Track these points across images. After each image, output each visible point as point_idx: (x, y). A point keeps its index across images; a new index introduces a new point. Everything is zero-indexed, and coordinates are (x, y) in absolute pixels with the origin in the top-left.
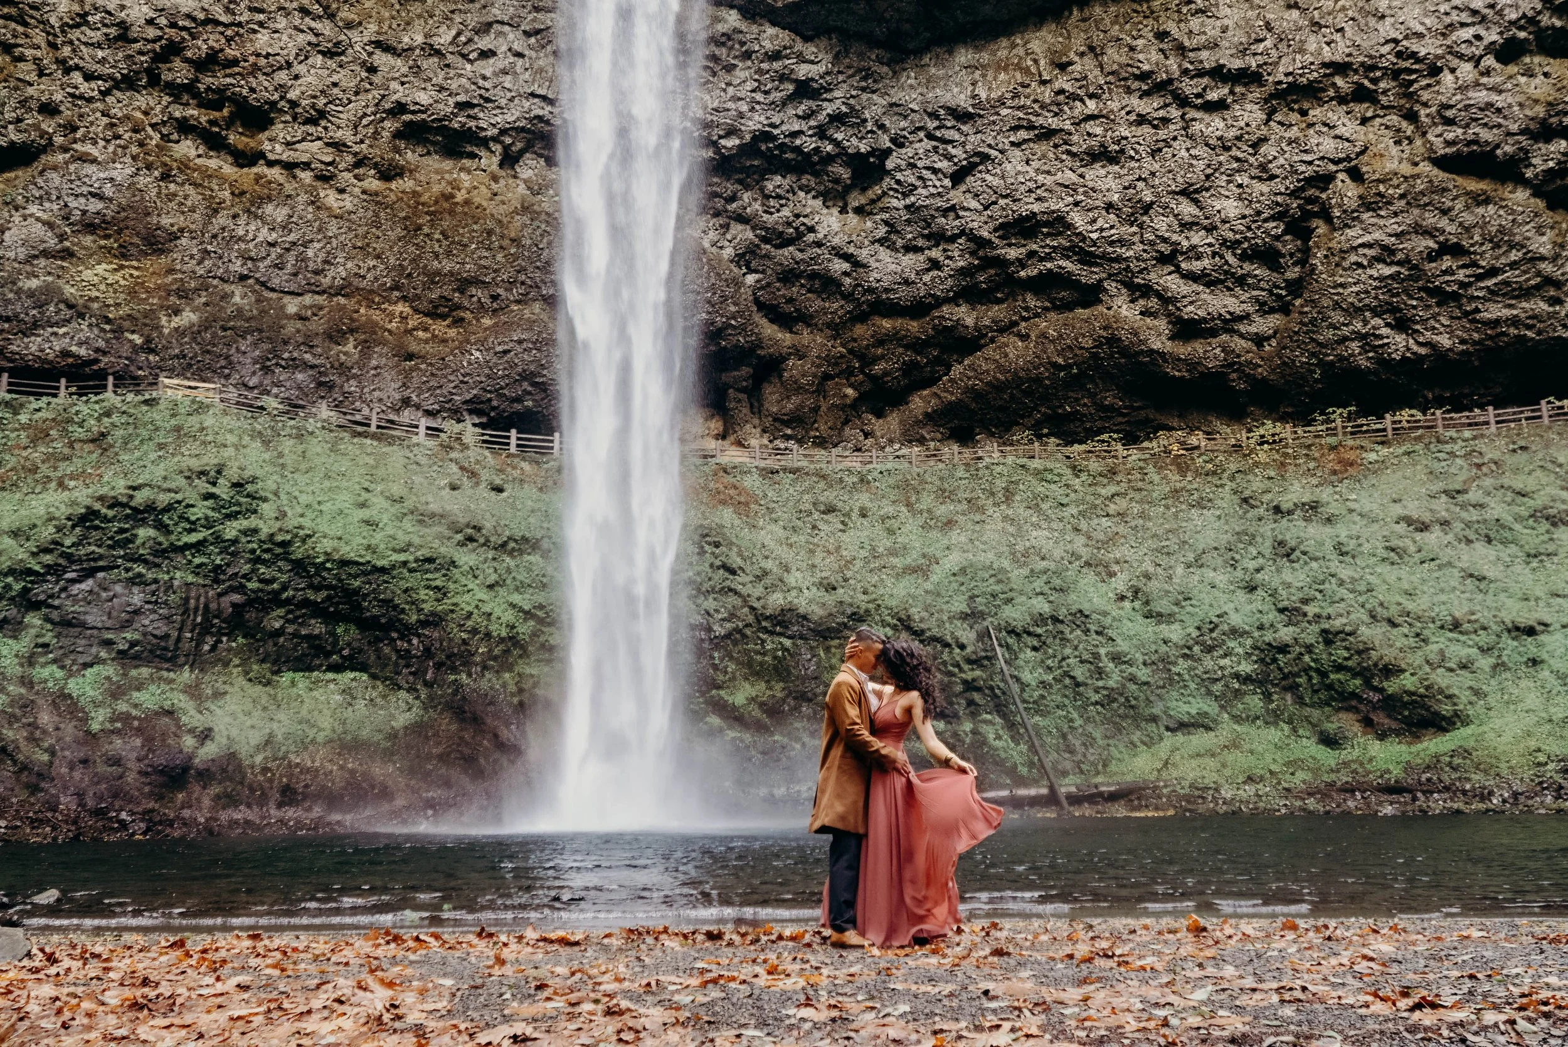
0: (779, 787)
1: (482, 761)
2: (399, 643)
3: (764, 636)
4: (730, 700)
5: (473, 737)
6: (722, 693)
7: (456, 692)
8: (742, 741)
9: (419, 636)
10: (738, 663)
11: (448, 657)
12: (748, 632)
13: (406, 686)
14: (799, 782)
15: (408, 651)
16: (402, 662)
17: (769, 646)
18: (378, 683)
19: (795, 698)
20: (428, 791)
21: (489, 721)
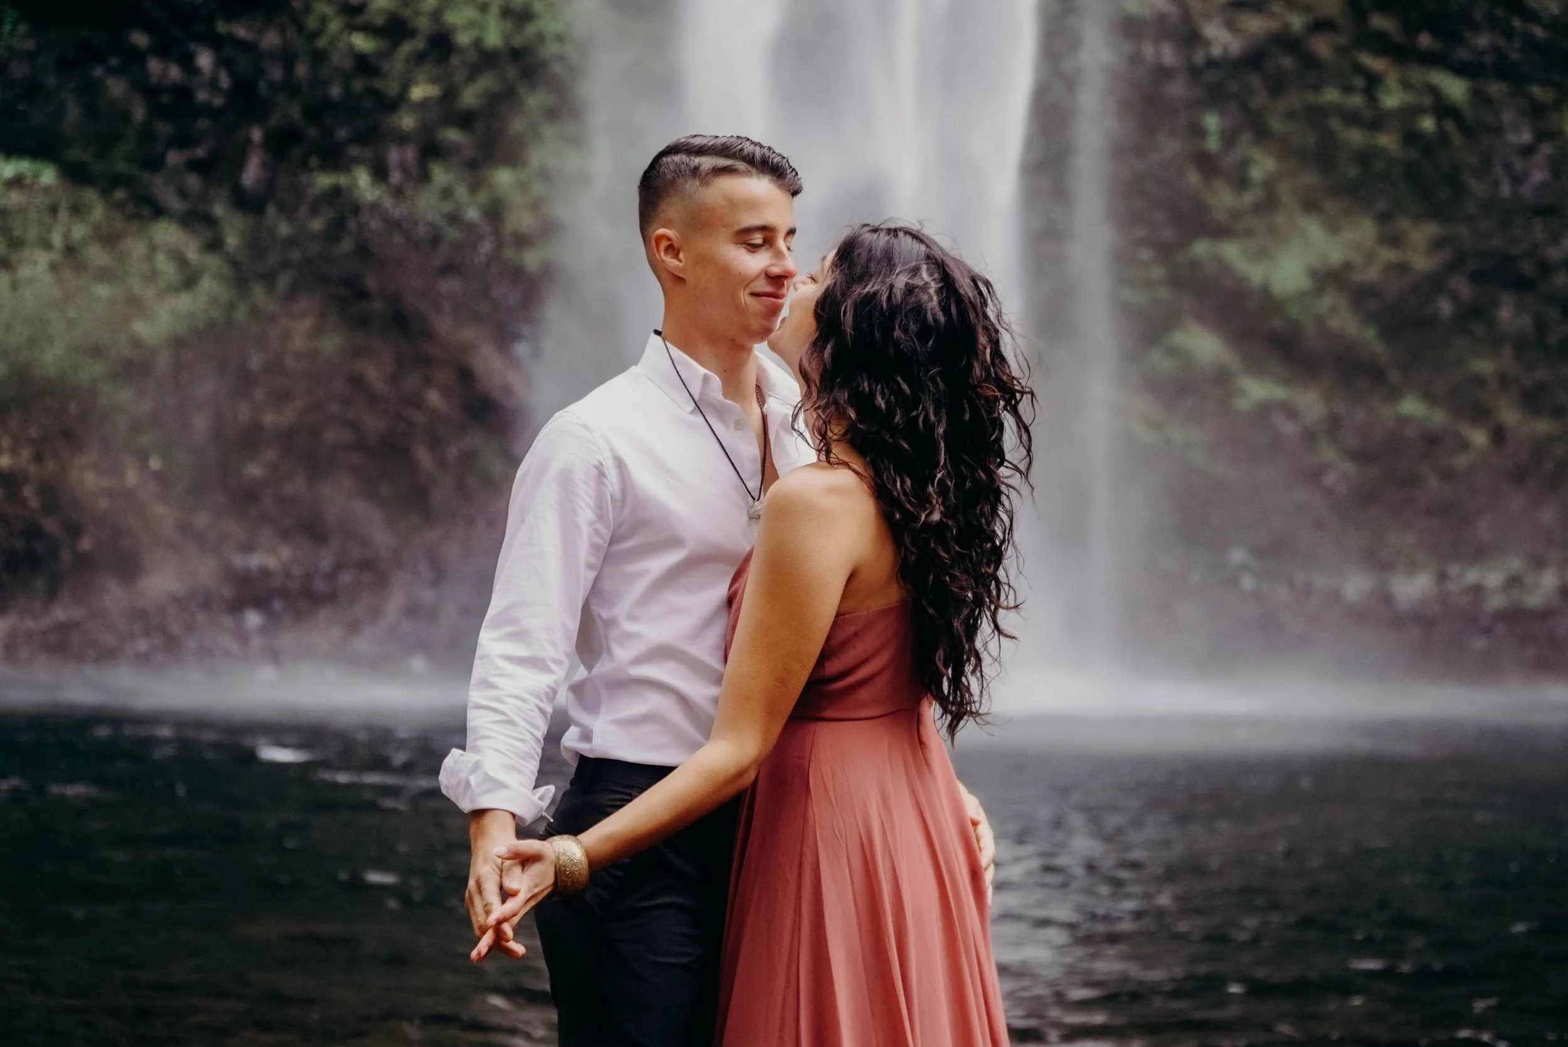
0: (1412, 568)
1: (423, 456)
2: (154, 66)
3: (1374, 63)
4: (1255, 273)
5: (394, 379)
6: (1231, 251)
7: (335, 231)
8: (1291, 412)
9: (216, 43)
10: (1287, 151)
11: (313, 113)
12: (1322, 47)
13: (175, 203)
14: (1479, 554)
15: (183, 93)
16: (164, 129)
17: (1392, 99)
18: (90, 195)
19: (1476, 277)
20: (248, 548)
21: (443, 325)
